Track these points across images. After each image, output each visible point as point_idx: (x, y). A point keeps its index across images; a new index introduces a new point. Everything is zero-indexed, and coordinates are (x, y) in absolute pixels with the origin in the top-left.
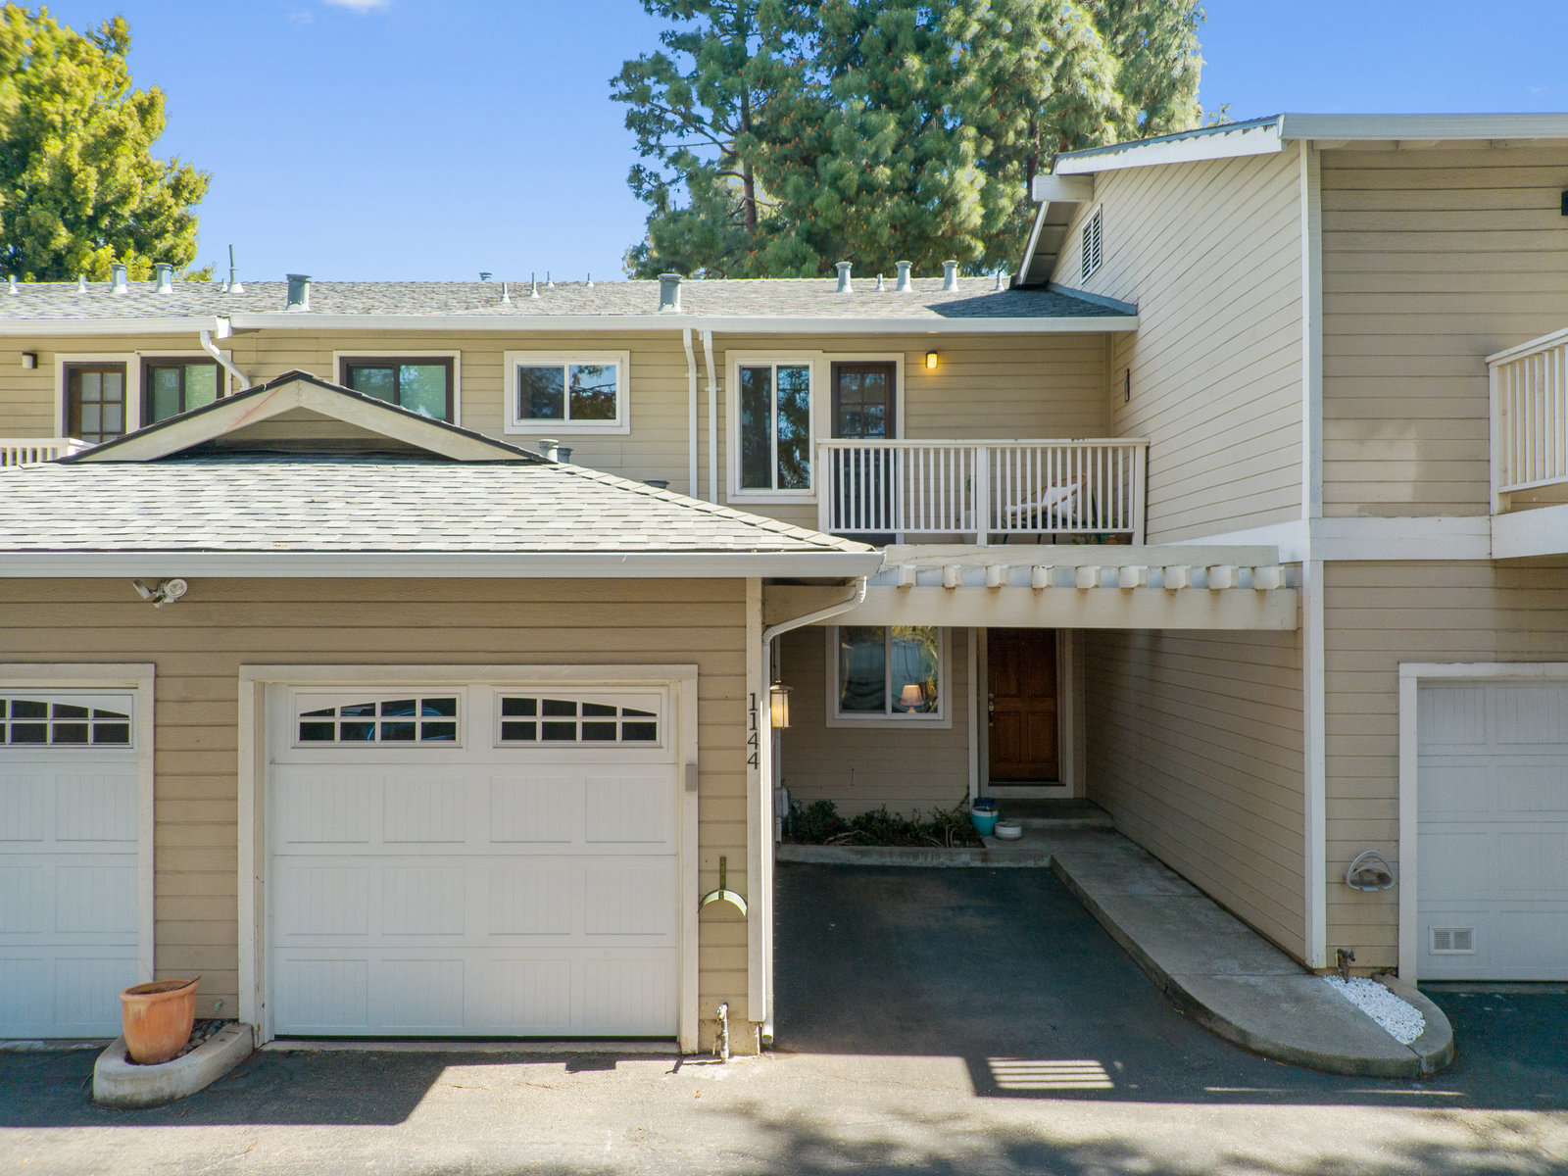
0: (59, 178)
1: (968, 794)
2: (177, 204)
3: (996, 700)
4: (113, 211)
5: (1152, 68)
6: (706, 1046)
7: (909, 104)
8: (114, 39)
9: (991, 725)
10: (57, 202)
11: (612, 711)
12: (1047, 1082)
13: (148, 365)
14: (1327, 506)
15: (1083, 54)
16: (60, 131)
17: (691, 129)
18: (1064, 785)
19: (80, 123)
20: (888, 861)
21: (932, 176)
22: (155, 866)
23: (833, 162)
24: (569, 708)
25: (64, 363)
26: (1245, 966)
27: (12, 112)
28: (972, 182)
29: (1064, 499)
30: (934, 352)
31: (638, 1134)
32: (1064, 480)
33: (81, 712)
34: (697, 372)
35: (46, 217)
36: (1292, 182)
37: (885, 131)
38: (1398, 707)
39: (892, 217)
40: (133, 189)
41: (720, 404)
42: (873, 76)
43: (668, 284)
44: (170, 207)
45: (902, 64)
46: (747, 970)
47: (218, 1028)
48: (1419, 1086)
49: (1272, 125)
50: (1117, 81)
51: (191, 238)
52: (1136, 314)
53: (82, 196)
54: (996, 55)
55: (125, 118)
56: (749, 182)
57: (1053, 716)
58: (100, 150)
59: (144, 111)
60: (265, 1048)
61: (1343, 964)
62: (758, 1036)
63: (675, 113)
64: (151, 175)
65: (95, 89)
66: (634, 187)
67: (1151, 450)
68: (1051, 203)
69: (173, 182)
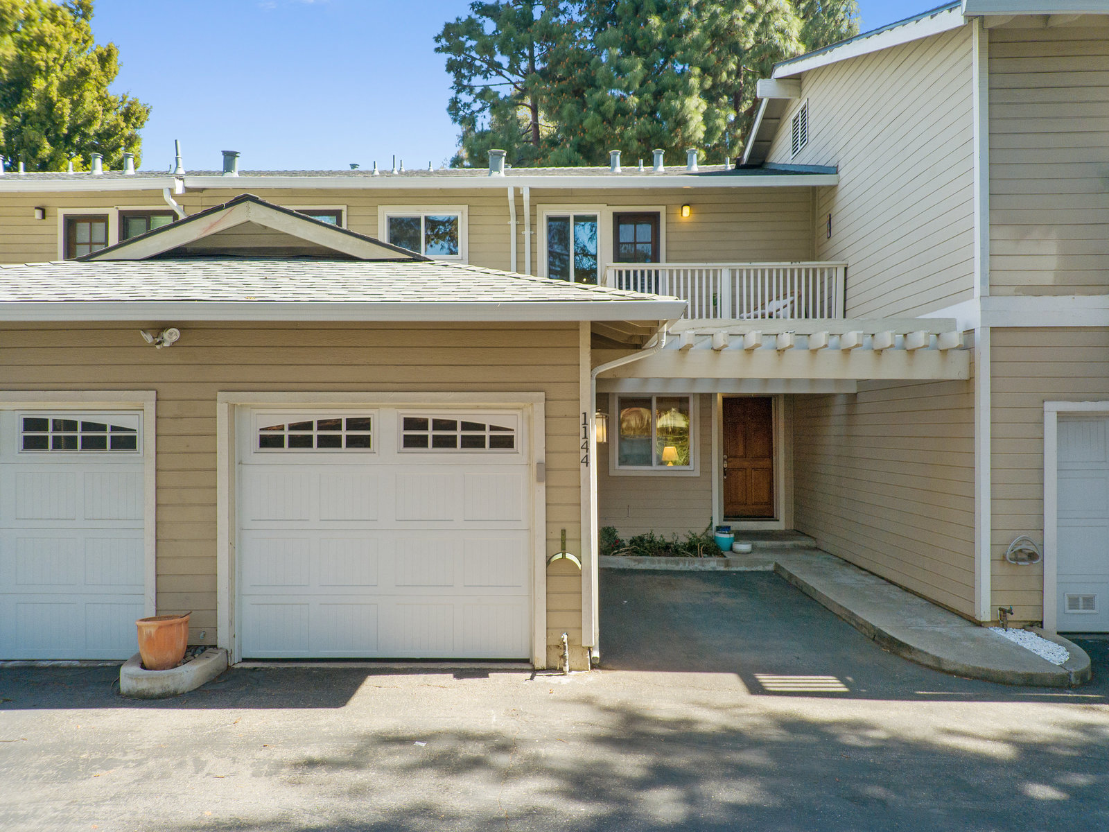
0: (43, 107)
1: (711, 523)
2: (127, 127)
3: (730, 460)
4: (83, 132)
5: (825, 26)
6: (552, 664)
7: (651, 51)
8: (82, 8)
9: (725, 477)
10: (43, 124)
11: (482, 427)
12: (800, 687)
13: (124, 217)
14: (993, 288)
15: (776, 16)
16: (44, 73)
17: (494, 73)
18: (778, 521)
19: (58, 68)
20: (657, 567)
21: (669, 103)
22: (156, 536)
23: (596, 94)
24: (451, 425)
25: (64, 215)
26: (930, 622)
27: (10, 59)
28: (697, 108)
29: (785, 306)
30: (688, 205)
31: (514, 712)
32: (785, 295)
33: (102, 428)
34: (517, 220)
35: (34, 134)
36: (968, 53)
37: (635, 71)
38: (1043, 433)
39: (640, 133)
40: (97, 115)
41: (533, 243)
42: (626, 31)
43: (495, 157)
44: (122, 129)
45: (646, 22)
46: (581, 611)
47: (203, 651)
48: (1070, 692)
49: (956, 7)
50: (801, 35)
51: (137, 153)
52: (837, 173)
53: (60, 120)
54: (714, 16)
55: (89, 62)
56: (535, 110)
57: (770, 472)
58: (72, 86)
59: (104, 59)
60: (235, 667)
61: (1003, 618)
62: (589, 657)
63: (482, 61)
64: (109, 105)
65: (68, 43)
66: (453, 114)
67: (848, 270)
68: (770, 99)
69: (124, 111)
